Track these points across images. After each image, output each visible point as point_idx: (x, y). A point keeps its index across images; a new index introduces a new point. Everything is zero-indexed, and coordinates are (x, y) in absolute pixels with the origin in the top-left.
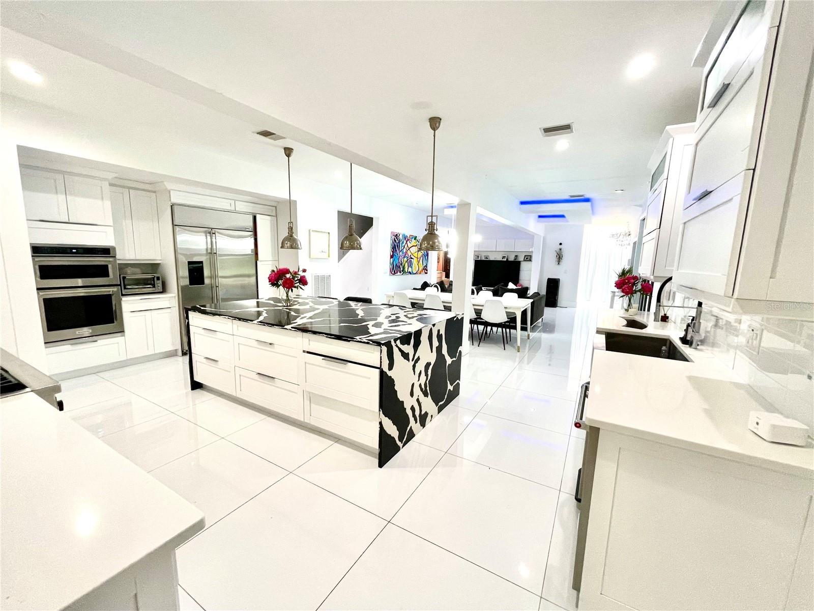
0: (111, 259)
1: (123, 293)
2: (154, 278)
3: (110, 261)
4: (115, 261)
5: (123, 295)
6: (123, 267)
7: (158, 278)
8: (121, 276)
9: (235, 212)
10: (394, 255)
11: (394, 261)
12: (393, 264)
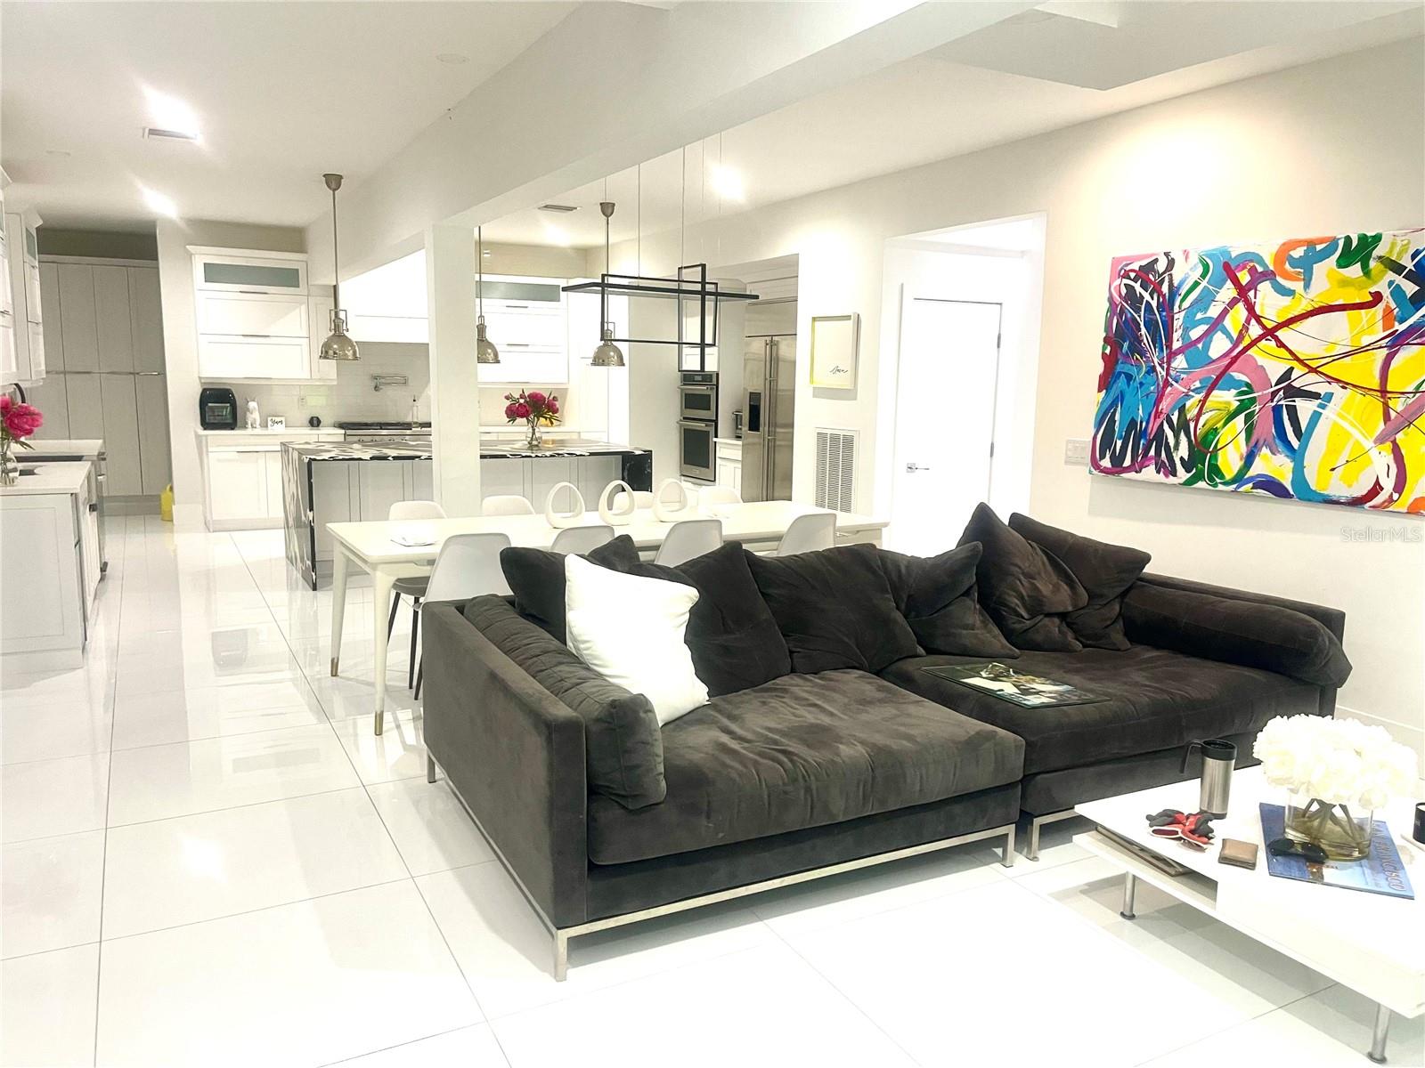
10: (1120, 373)
11: (1114, 404)
12: (1112, 421)
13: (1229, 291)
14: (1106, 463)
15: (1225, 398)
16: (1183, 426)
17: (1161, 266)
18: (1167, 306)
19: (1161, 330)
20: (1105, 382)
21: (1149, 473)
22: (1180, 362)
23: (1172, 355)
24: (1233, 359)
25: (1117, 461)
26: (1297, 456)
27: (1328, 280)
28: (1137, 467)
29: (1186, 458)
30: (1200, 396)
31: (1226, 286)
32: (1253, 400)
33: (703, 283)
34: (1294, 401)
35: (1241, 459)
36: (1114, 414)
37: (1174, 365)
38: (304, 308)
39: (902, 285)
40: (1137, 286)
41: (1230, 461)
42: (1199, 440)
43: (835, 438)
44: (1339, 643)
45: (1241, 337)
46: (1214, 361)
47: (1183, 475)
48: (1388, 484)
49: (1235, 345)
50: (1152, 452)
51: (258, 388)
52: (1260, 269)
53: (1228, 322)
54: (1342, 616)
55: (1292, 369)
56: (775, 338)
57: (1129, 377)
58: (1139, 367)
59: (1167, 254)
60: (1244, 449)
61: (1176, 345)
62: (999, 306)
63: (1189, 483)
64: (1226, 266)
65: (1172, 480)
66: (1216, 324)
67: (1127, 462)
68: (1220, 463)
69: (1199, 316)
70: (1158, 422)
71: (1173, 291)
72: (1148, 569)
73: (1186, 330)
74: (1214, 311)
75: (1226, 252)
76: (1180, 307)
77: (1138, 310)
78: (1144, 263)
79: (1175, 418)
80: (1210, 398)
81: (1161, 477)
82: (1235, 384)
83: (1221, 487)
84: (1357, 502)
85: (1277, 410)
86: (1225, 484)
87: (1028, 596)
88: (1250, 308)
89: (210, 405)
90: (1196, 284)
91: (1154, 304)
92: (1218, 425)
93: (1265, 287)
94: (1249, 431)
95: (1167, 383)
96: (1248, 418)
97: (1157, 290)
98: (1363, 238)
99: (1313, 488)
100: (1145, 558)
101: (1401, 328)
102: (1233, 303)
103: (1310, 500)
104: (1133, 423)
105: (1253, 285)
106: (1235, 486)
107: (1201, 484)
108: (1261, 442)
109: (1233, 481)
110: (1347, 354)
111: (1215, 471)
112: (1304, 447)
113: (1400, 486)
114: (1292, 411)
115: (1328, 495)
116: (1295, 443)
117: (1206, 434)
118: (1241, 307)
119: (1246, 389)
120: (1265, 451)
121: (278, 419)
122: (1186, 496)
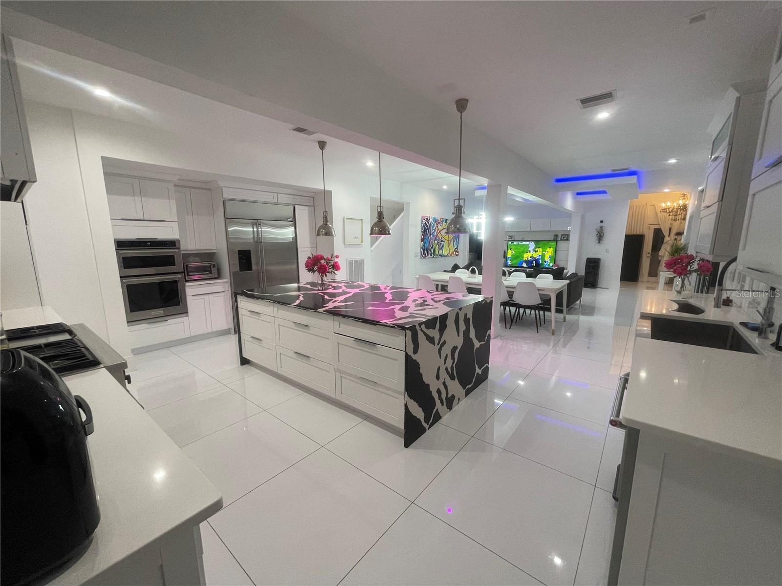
0: (176, 250)
1: (187, 279)
2: (210, 265)
3: (175, 252)
4: (180, 251)
5: (187, 281)
6: (186, 256)
7: (214, 266)
8: (185, 264)
9: (277, 204)
11: (424, 244)
12: (424, 247)
13: (436, 225)
15: (436, 242)
16: (432, 248)
18: (430, 226)
19: (429, 230)
20: (422, 240)
22: (432, 236)
25: (425, 255)
26: (442, 250)
28: (428, 256)
40: (426, 222)
43: (356, 261)
46: (435, 236)
50: (429, 253)
56: (259, 221)
57: (426, 239)
59: (429, 217)
75: (435, 218)
95: (430, 240)
104: (427, 247)
107: (435, 257)
122: (433, 259)
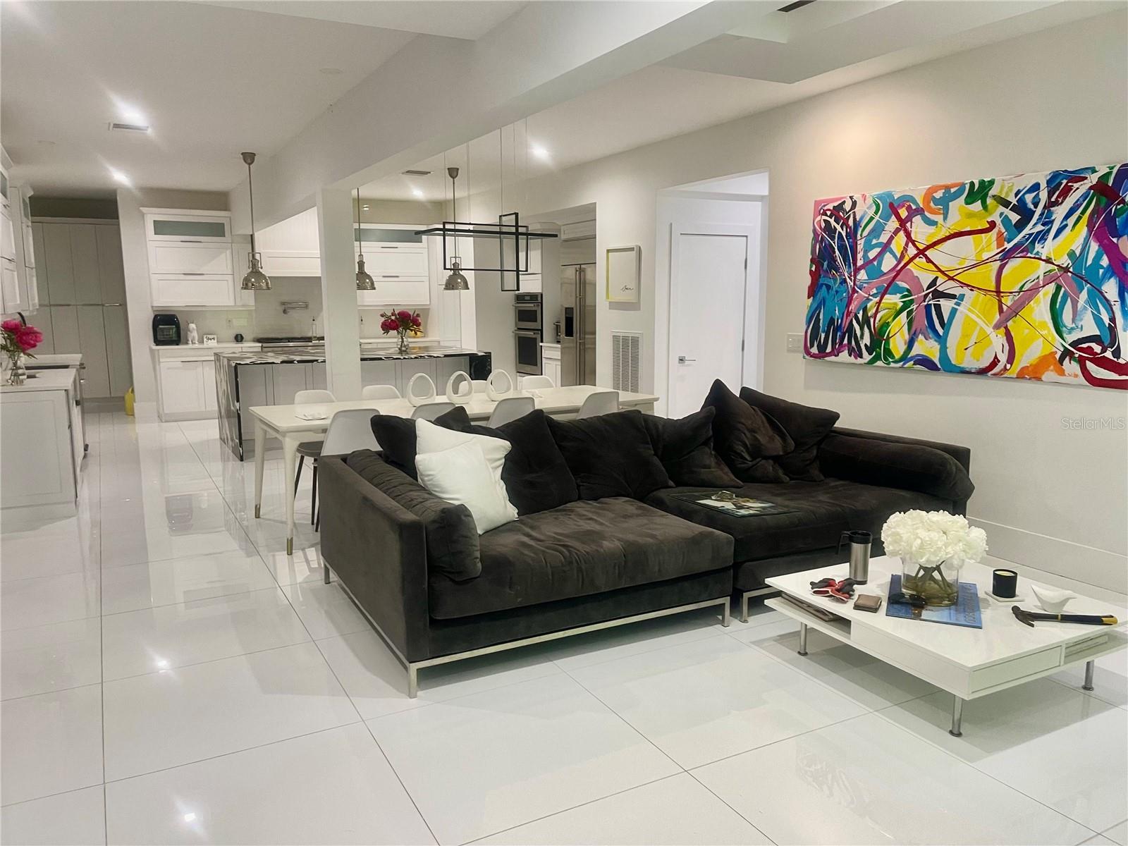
10: (822, 284)
11: (818, 308)
12: (818, 320)
13: (893, 224)
14: (814, 350)
15: (894, 300)
16: (866, 321)
17: (848, 206)
18: (852, 234)
19: (849, 252)
20: (812, 291)
21: (844, 356)
22: (862, 275)
23: (857, 270)
24: (898, 272)
25: (822, 348)
26: (942, 340)
27: (960, 214)
28: (835, 352)
29: (868, 344)
30: (878, 299)
31: (891, 220)
32: (912, 301)
33: (517, 226)
34: (939, 301)
35: (905, 344)
36: (819, 315)
37: (858, 277)
38: (228, 252)
39: (671, 224)
40: (832, 221)
41: (898, 345)
42: (877, 330)
43: (625, 339)
44: (965, 472)
45: (902, 256)
46: (885, 274)
47: (867, 357)
48: (1003, 358)
49: (899, 262)
50: (846, 341)
51: (196, 313)
52: (914, 207)
53: (893, 246)
54: (968, 451)
55: (937, 278)
56: (583, 266)
57: (829, 287)
58: (835, 280)
59: (851, 198)
60: (907, 337)
61: (860, 263)
62: (745, 238)
63: (871, 362)
64: (891, 205)
65: (859, 361)
66: (886, 247)
67: (829, 349)
68: (891, 346)
69: (874, 242)
70: (849, 318)
71: (857, 224)
72: (838, 425)
73: (866, 252)
74: (884, 238)
75: (890, 195)
76: (861, 235)
77: (833, 238)
78: (836, 204)
79: (860, 316)
80: (883, 301)
81: (852, 359)
82: (900, 290)
83: (892, 365)
84: (983, 372)
85: (928, 307)
86: (896, 362)
87: (750, 445)
88: (908, 235)
89: (160, 327)
90: (872, 219)
91: (844, 234)
92: (889, 320)
93: (917, 219)
94: (910, 324)
95: (854, 291)
96: (909, 314)
97: (845, 224)
98: (982, 183)
99: (953, 363)
100: (835, 417)
101: (1009, 246)
102: (896, 232)
103: (951, 372)
104: (832, 321)
105: (909, 219)
106: (902, 363)
107: (879, 363)
108: (918, 330)
109: (900, 360)
110: (974, 266)
111: (888, 353)
112: (946, 334)
113: (1011, 359)
114: (938, 307)
115: (963, 368)
116: (941, 331)
117: (882, 327)
118: (902, 234)
119: (906, 293)
120: (921, 337)
121: (210, 337)
122: (869, 373)
